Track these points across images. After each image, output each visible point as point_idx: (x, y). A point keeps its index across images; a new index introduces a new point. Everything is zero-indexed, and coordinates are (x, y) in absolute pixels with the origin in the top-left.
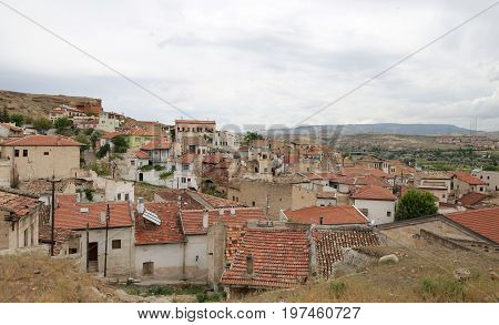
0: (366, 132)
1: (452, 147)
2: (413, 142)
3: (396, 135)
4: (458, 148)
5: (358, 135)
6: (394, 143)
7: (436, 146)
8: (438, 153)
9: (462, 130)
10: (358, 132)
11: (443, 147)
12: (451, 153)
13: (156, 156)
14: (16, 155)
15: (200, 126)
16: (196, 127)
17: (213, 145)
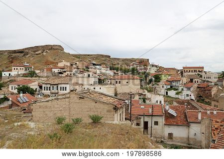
13: (174, 84)
14: (117, 83)
15: (195, 69)
16: (193, 70)
17: (203, 79)
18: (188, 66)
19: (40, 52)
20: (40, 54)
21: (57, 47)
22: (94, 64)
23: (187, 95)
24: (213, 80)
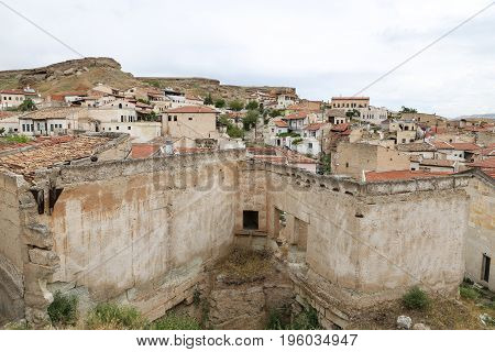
13: (293, 125)
14: (170, 120)
15: (354, 102)
16: (350, 102)
17: (361, 119)
18: (343, 96)
19: (71, 70)
20: (71, 74)
21: (105, 62)
22: (167, 93)
23: (311, 145)
24: (377, 121)
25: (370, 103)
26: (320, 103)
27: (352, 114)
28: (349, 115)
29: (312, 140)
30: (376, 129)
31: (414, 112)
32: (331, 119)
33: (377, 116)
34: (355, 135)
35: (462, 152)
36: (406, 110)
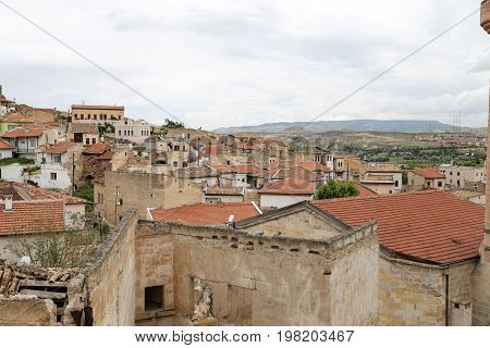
0: (339, 129)
1: (434, 145)
2: (389, 139)
3: (372, 133)
4: (439, 145)
5: (328, 133)
6: (369, 141)
7: (415, 144)
8: (416, 151)
9: (447, 126)
10: (328, 130)
11: (422, 145)
12: (431, 151)
13: (22, 146)
15: (104, 112)
16: (98, 113)
17: (116, 135)
23: (54, 176)
24: (139, 139)
25: (126, 114)
26: (52, 111)
27: (104, 129)
28: (102, 130)
29: (56, 168)
30: (140, 149)
31: (180, 126)
32: (78, 138)
33: (137, 132)
34: (118, 160)
35: (244, 176)
36: (171, 125)
